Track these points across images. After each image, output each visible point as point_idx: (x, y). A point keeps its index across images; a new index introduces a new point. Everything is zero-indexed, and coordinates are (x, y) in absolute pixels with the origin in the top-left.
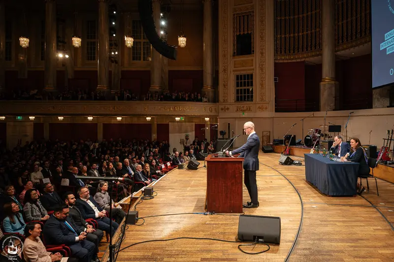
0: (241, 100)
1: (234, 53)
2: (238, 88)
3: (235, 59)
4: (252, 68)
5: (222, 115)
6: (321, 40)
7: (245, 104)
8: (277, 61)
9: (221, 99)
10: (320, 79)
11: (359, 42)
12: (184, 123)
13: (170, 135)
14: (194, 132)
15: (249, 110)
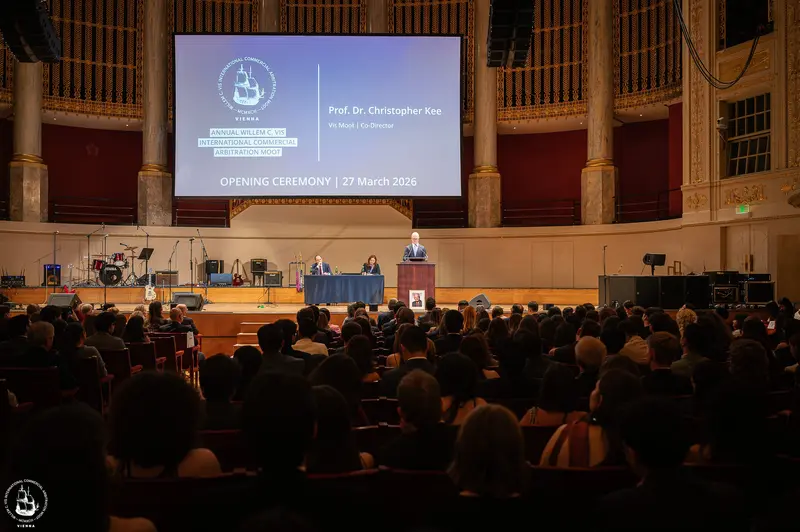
11: (78, 108)
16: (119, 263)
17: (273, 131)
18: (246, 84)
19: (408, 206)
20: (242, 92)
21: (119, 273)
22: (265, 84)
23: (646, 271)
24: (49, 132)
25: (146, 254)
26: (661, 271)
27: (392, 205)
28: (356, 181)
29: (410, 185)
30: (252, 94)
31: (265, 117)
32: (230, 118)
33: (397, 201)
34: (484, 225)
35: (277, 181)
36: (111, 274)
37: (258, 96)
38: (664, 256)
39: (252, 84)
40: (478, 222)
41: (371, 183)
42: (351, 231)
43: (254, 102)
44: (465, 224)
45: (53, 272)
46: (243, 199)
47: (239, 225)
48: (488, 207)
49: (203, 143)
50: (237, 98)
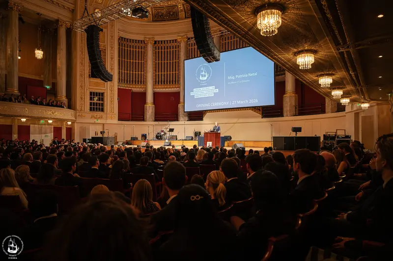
0: (94, 110)
1: (89, 75)
2: (91, 101)
3: (91, 80)
4: (104, 89)
5: (79, 120)
6: (146, 79)
7: (99, 114)
8: (119, 87)
9: (78, 107)
10: (145, 102)
12: (44, 126)
13: (31, 135)
14: (52, 134)
15: (101, 117)
16: (163, 133)
17: (211, 88)
18: (203, 73)
19: (259, 110)
20: (203, 76)
21: (161, 136)
22: (209, 73)
23: (293, 134)
24: (155, 95)
25: (171, 130)
26: (299, 134)
27: (252, 110)
28: (237, 102)
29: (256, 102)
30: (205, 76)
31: (208, 83)
32: (199, 85)
33: (255, 108)
34: (287, 116)
35: (212, 104)
36: (159, 136)
37: (207, 76)
38: (301, 128)
39: (205, 73)
40: (285, 114)
41: (242, 102)
42: (241, 120)
43: (205, 78)
44: (282, 115)
45: (144, 137)
46: (206, 111)
47: (206, 120)
48: (288, 108)
49: (192, 94)
50: (201, 78)
